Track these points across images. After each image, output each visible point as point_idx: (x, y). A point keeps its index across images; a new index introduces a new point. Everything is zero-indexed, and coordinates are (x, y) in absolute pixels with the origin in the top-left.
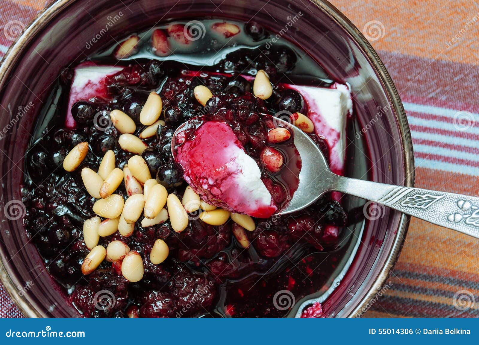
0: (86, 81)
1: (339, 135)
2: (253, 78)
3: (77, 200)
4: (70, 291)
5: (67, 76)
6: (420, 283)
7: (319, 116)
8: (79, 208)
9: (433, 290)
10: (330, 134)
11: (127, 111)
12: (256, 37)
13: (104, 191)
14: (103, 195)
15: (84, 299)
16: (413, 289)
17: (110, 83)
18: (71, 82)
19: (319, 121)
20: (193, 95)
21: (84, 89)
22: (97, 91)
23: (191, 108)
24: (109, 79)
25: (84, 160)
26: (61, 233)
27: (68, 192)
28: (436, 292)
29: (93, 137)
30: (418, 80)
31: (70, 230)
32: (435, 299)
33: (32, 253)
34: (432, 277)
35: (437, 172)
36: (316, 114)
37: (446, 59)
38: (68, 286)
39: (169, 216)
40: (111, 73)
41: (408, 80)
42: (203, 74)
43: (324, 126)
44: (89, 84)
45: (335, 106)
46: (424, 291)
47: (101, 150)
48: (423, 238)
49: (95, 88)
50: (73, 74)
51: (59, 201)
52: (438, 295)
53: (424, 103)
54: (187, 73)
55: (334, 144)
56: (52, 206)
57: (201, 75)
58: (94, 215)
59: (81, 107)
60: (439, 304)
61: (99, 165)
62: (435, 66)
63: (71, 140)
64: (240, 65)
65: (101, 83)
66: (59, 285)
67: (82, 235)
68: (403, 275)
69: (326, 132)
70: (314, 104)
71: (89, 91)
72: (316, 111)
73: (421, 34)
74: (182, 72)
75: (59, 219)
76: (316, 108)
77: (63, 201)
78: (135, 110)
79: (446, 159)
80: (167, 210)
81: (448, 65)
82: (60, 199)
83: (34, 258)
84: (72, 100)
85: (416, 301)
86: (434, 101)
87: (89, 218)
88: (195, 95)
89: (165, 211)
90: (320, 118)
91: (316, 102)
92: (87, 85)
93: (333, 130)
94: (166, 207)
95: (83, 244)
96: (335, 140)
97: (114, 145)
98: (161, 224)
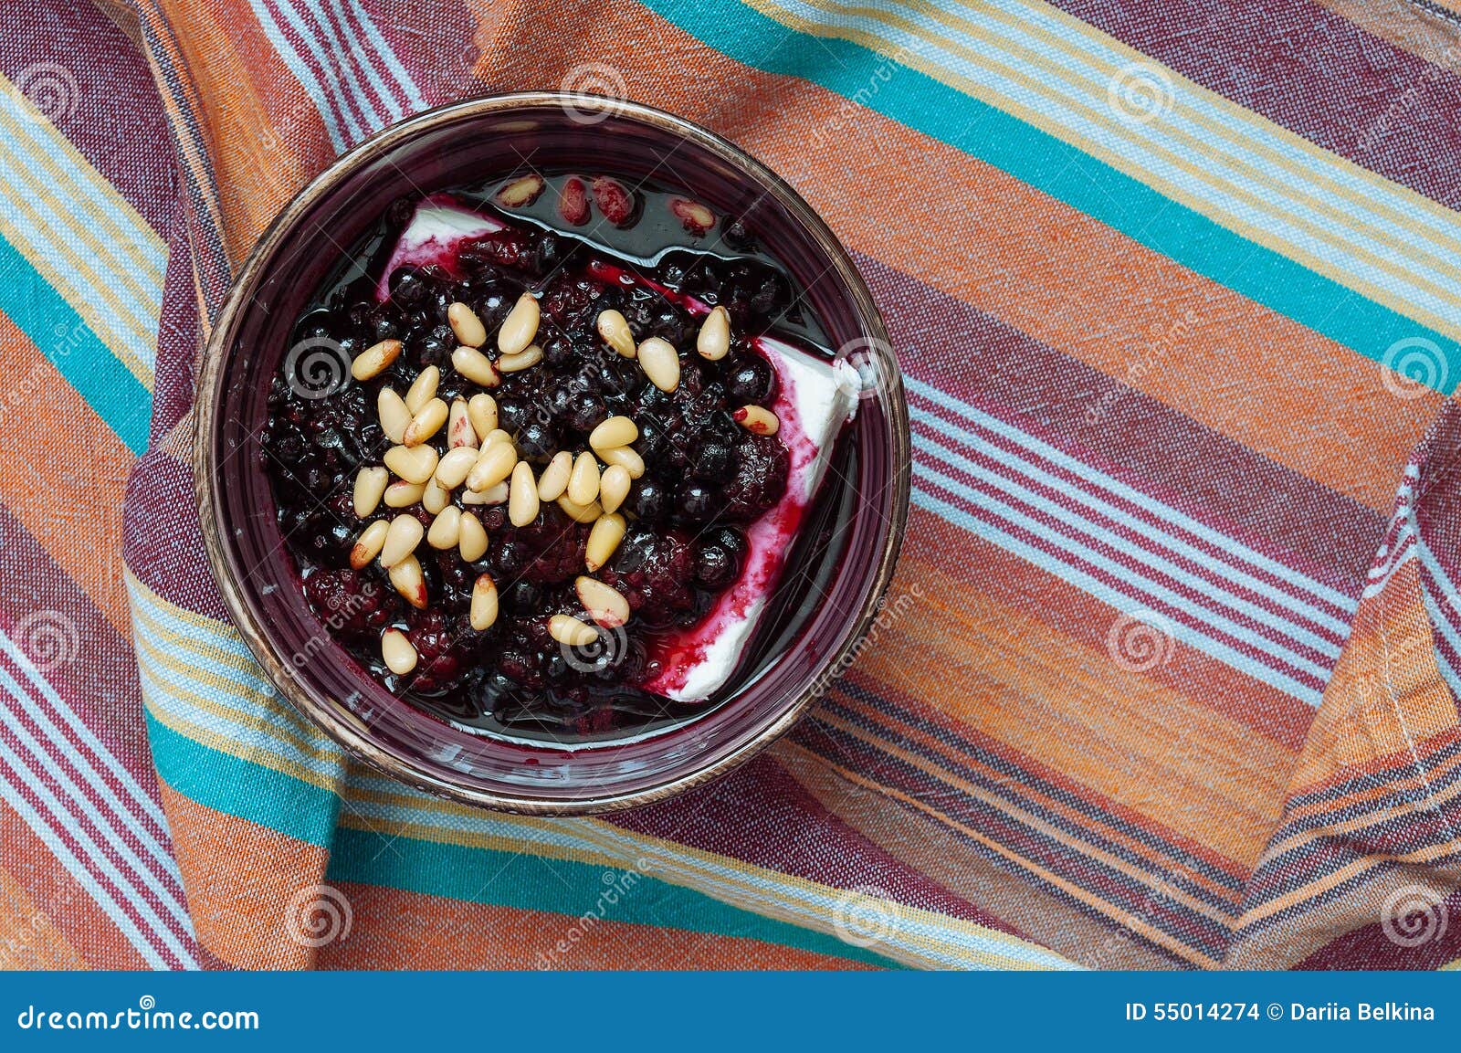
0: (428, 237)
1: (815, 453)
2: (707, 310)
3: (358, 429)
4: (305, 573)
5: (401, 212)
6: (893, 723)
7: (794, 410)
8: (358, 442)
9: (913, 742)
10: (801, 445)
11: (479, 310)
12: (734, 242)
13: (411, 435)
14: (408, 441)
15: (325, 589)
16: (879, 730)
17: (464, 252)
18: (404, 225)
19: (791, 419)
20: (596, 324)
21: (420, 247)
22: (442, 256)
23: (588, 343)
24: (466, 245)
25: (388, 367)
26: (318, 478)
27: (347, 410)
28: (916, 747)
29: (413, 332)
30: (1013, 377)
31: (333, 474)
32: (910, 758)
33: (261, 490)
34: (918, 720)
35: (988, 545)
36: (790, 406)
37: (1075, 354)
38: (306, 564)
39: (509, 497)
40: (474, 232)
41: (996, 371)
42: (625, 278)
43: (796, 429)
44: (431, 242)
45: (824, 403)
46: (896, 738)
47: (419, 359)
48: (924, 650)
49: (439, 250)
50: (412, 215)
51: (329, 420)
52: (918, 754)
53: (1010, 420)
54: (600, 267)
55: (803, 463)
56: (315, 425)
57: (621, 279)
58: (381, 463)
59: (407, 278)
60: (915, 767)
61: (410, 384)
62: (1051, 360)
63: (375, 329)
64: (693, 279)
65: (451, 245)
66: (289, 553)
67: (351, 488)
68: (871, 700)
69: (796, 440)
70: (792, 388)
71: (428, 253)
72: (791, 400)
73: (1047, 296)
74: (593, 264)
75: (321, 452)
76: (793, 397)
77: (335, 423)
78: (496, 311)
79: (1012, 529)
80: (509, 485)
81: (1074, 366)
82: (332, 419)
83: (262, 498)
84: (397, 258)
85: (878, 752)
86: (1026, 422)
87: (370, 465)
88: (599, 326)
89: (504, 487)
90: (793, 415)
91: (796, 386)
92: (426, 243)
93: (808, 441)
94: (508, 479)
95: (350, 504)
96: (807, 458)
97: (444, 361)
98: (493, 505)
